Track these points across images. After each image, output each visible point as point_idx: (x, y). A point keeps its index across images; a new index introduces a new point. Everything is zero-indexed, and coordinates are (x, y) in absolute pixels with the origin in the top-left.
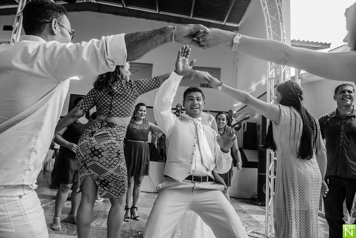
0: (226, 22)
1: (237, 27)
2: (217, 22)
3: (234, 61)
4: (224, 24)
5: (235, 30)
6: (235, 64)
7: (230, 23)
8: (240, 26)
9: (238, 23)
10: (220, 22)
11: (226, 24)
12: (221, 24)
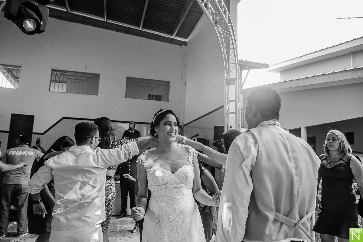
0: (175, 36)
1: (185, 42)
2: (166, 35)
3: (183, 75)
4: (173, 38)
5: (183, 45)
6: (184, 78)
7: (179, 37)
8: (189, 41)
9: (187, 38)
10: (169, 35)
11: (175, 38)
12: (170, 38)
